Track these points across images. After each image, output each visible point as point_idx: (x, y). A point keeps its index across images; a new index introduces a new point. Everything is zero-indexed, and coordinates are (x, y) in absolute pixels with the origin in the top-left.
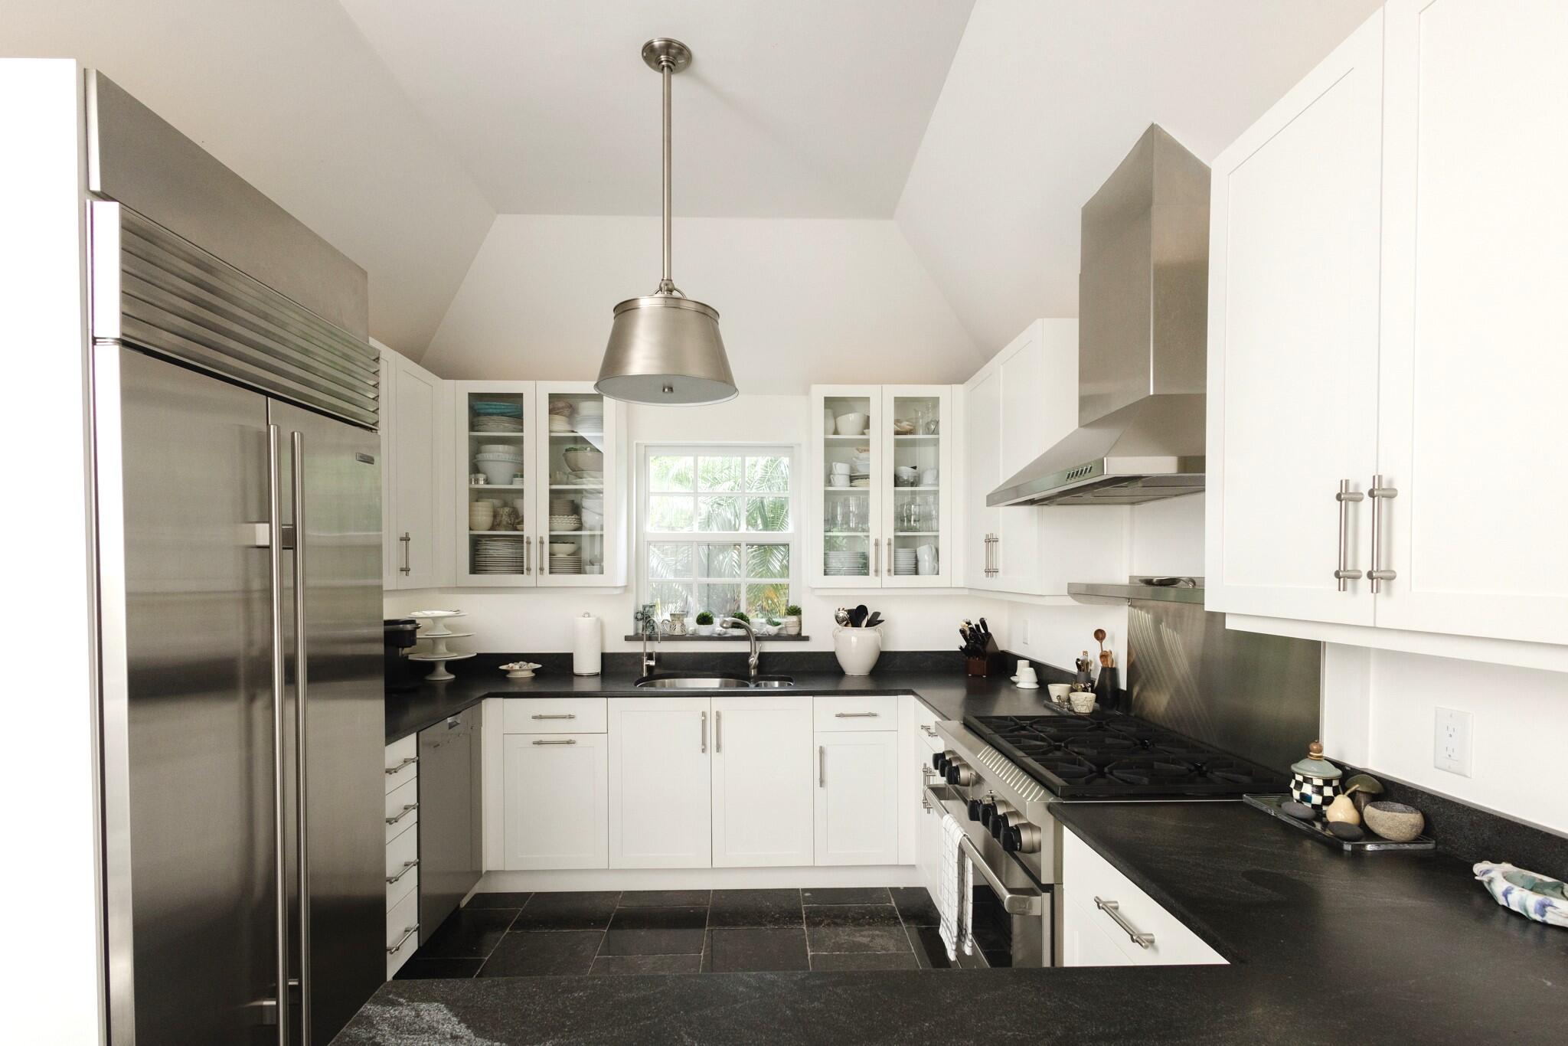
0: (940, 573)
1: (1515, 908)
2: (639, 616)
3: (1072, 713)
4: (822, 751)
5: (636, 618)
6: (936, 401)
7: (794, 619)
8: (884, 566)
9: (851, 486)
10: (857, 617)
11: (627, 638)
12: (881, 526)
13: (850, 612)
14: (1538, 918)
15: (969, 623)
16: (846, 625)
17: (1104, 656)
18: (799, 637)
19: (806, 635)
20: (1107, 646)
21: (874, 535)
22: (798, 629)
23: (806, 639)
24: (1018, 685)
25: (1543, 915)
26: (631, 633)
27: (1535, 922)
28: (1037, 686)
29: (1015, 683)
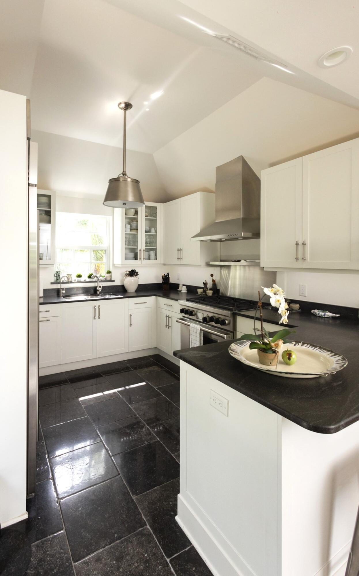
0: (157, 259)
1: (320, 316)
2: (55, 275)
3: (207, 296)
4: (131, 315)
5: (54, 276)
6: (156, 208)
7: (109, 275)
8: (142, 258)
9: (130, 232)
10: (133, 273)
11: (52, 283)
12: (141, 245)
13: (130, 272)
14: (324, 317)
15: (164, 274)
16: (128, 276)
17: (214, 281)
18: (111, 281)
19: (113, 280)
20: (214, 278)
21: (139, 248)
22: (110, 278)
23: (114, 281)
24: (182, 291)
25: (325, 316)
26: (53, 281)
27: (323, 317)
28: (186, 291)
29: (180, 291)
